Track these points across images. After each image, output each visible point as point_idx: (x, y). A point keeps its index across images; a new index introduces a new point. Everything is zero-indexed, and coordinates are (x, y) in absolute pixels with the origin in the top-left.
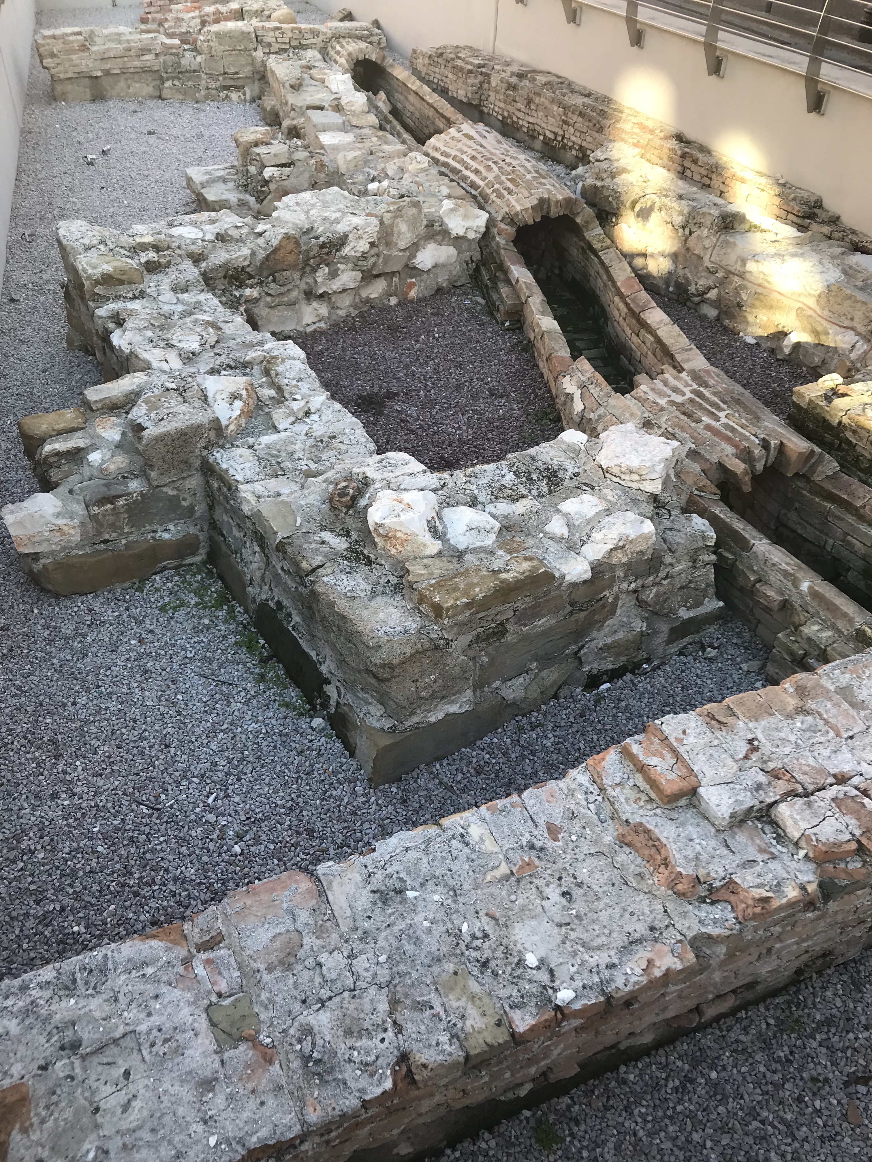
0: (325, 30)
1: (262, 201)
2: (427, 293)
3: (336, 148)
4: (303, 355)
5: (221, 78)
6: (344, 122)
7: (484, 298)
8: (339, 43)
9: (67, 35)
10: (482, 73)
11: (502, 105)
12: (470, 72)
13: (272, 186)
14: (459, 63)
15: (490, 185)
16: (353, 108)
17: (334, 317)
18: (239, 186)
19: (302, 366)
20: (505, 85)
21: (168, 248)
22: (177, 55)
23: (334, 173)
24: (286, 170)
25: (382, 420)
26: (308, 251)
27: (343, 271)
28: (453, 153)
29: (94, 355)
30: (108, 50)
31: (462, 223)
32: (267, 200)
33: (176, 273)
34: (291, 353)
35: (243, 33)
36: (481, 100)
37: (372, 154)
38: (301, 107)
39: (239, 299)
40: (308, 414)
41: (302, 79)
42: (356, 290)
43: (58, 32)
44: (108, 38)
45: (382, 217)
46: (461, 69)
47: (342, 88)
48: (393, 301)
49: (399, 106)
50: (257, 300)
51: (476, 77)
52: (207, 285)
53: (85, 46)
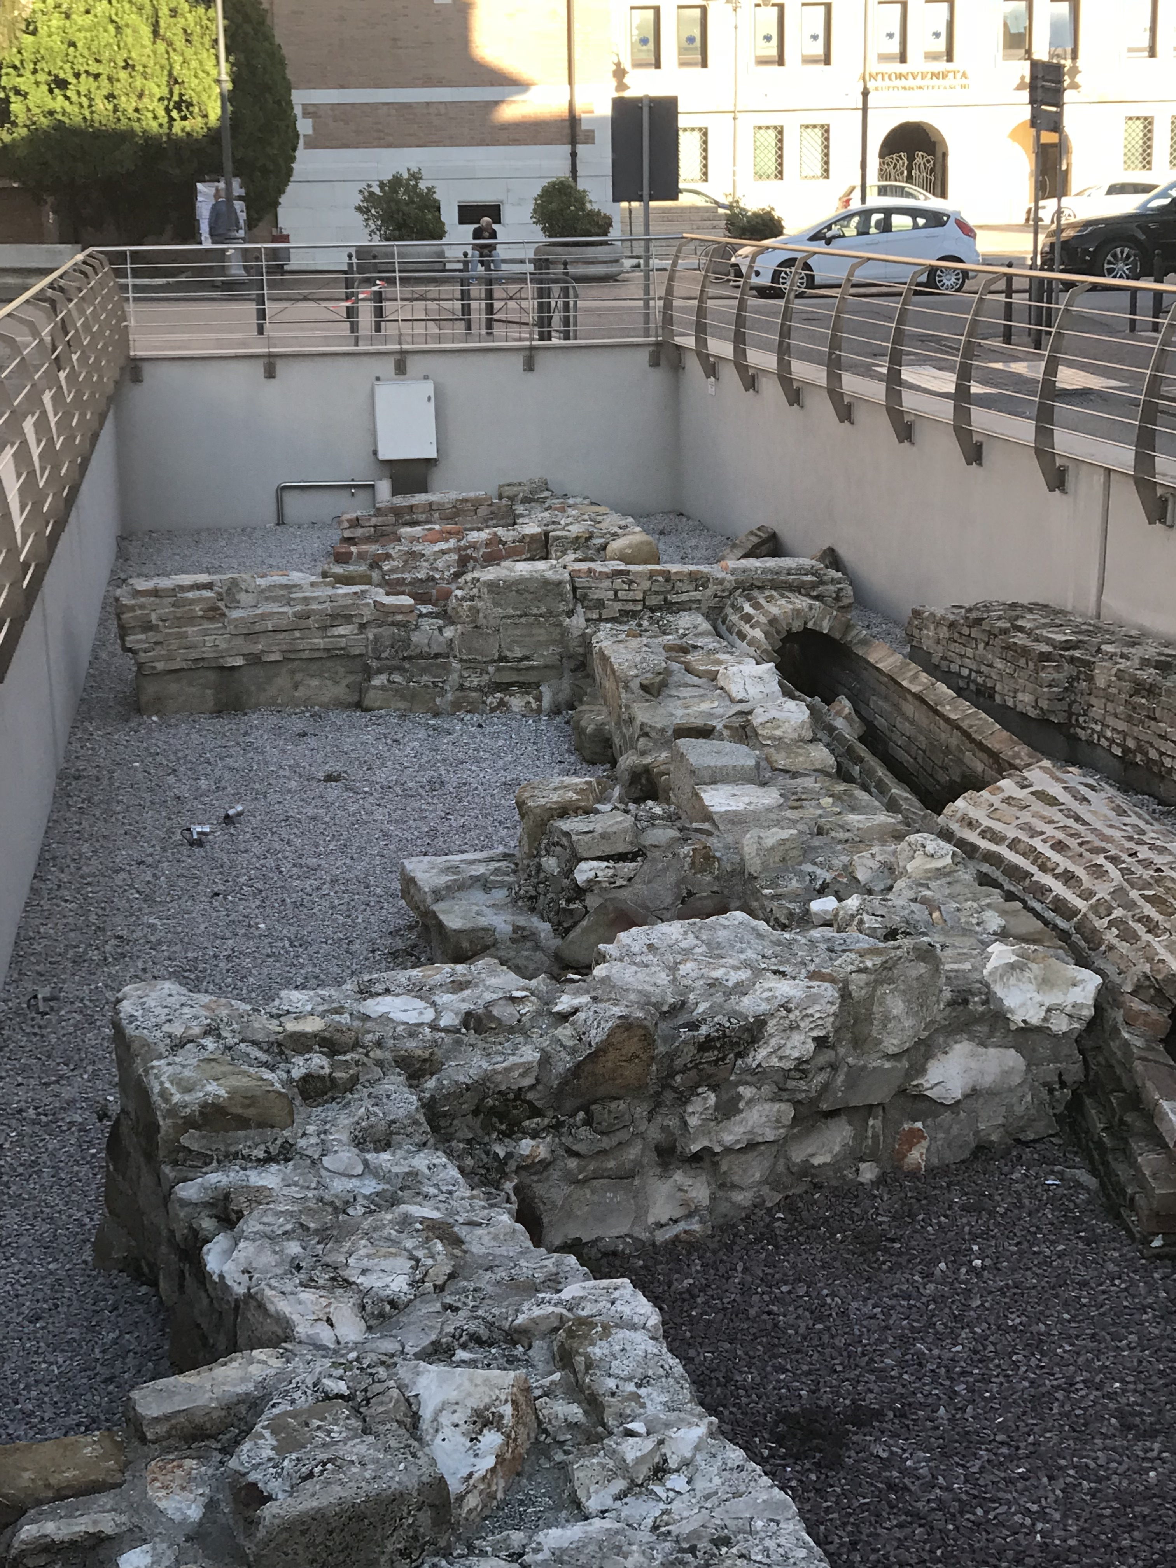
0: (720, 575)
1: (567, 931)
2: (950, 1157)
3: (738, 820)
4: (655, 1319)
5: (491, 669)
6: (758, 765)
7: (1094, 1172)
8: (749, 599)
9: (182, 588)
10: (1072, 660)
11: (1122, 726)
12: (1045, 657)
13: (592, 901)
14: (1020, 639)
15: (1102, 908)
16: (778, 733)
17: (723, 1207)
18: (518, 897)
19: (652, 1347)
20: (1127, 685)
21: (356, 1044)
22: (404, 625)
23: (732, 874)
24: (627, 867)
25: (839, 1485)
26: (671, 1056)
27: (750, 1102)
28: (1011, 833)
29: (154, 1284)
30: (263, 616)
31: (1038, 998)
32: (578, 930)
33: (368, 1103)
34: (627, 1310)
35: (546, 583)
36: (1071, 714)
37: (820, 832)
38: (663, 730)
39: (502, 1163)
40: (660, 1471)
41: (668, 672)
42: (780, 1146)
43: (166, 583)
44: (267, 594)
45: (846, 982)
46: (1025, 651)
47: (754, 691)
48: (868, 1172)
49: (880, 722)
50: (546, 1165)
51: (1058, 668)
52: (435, 1129)
53: (215, 609)
